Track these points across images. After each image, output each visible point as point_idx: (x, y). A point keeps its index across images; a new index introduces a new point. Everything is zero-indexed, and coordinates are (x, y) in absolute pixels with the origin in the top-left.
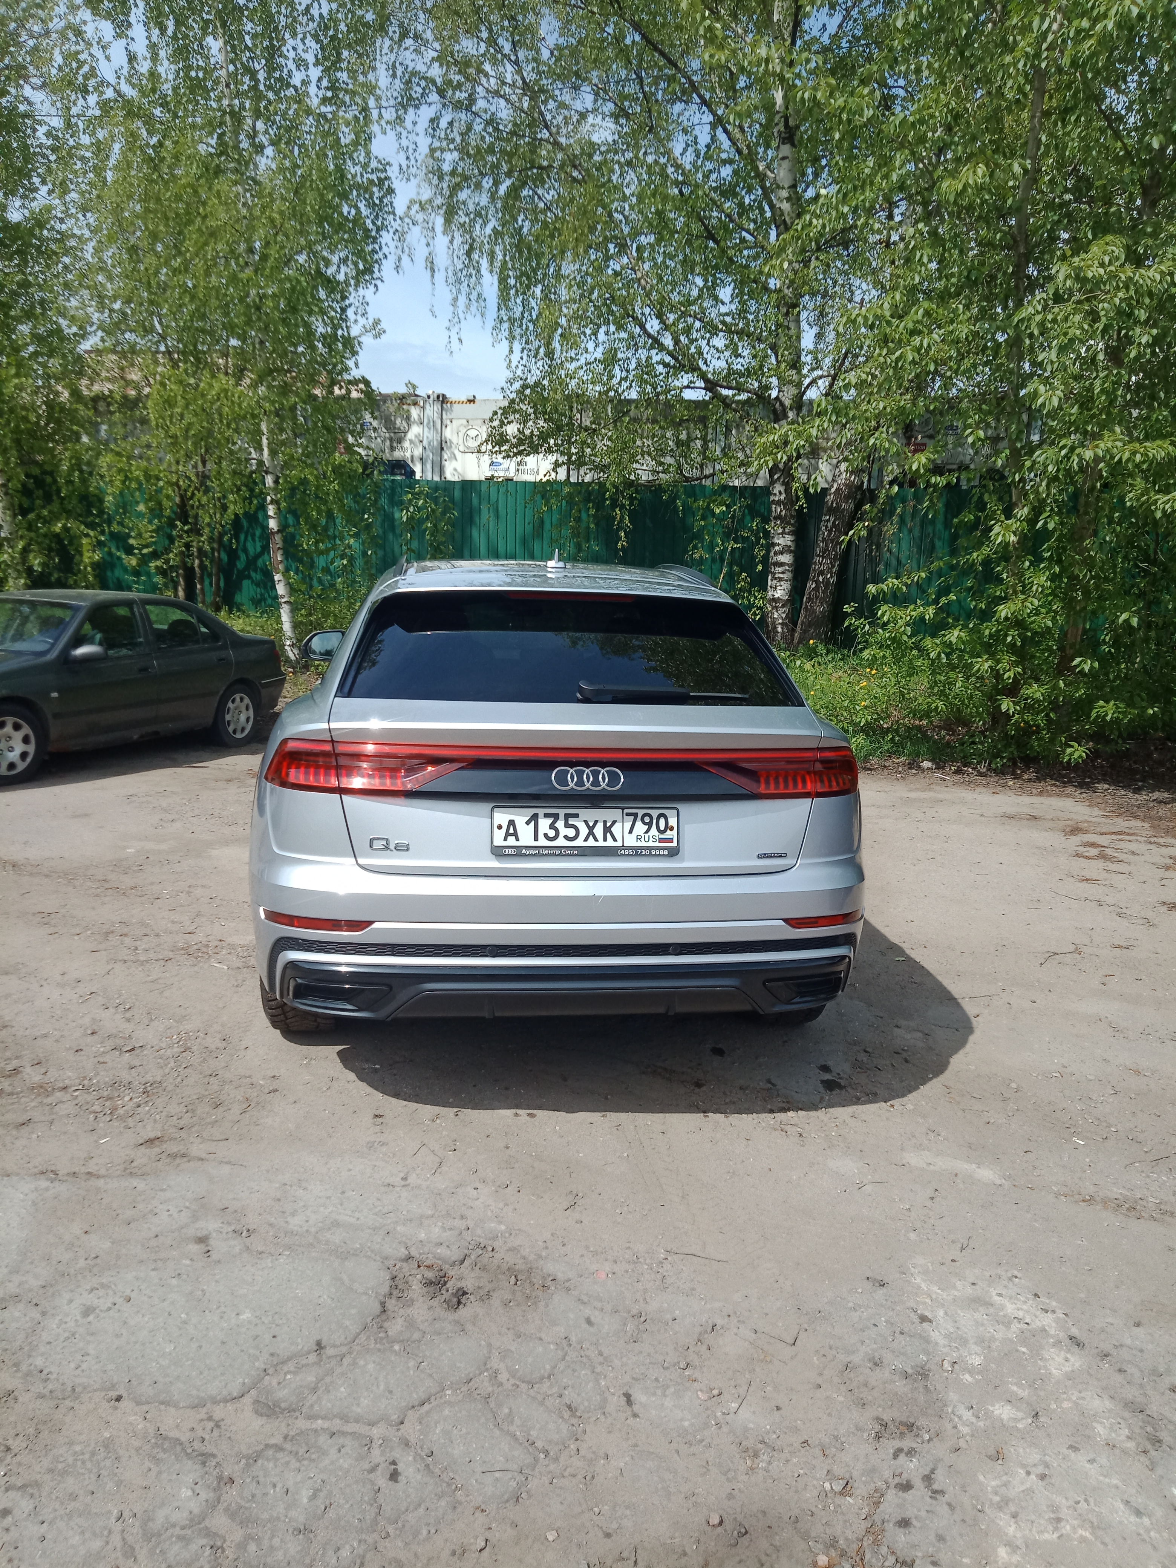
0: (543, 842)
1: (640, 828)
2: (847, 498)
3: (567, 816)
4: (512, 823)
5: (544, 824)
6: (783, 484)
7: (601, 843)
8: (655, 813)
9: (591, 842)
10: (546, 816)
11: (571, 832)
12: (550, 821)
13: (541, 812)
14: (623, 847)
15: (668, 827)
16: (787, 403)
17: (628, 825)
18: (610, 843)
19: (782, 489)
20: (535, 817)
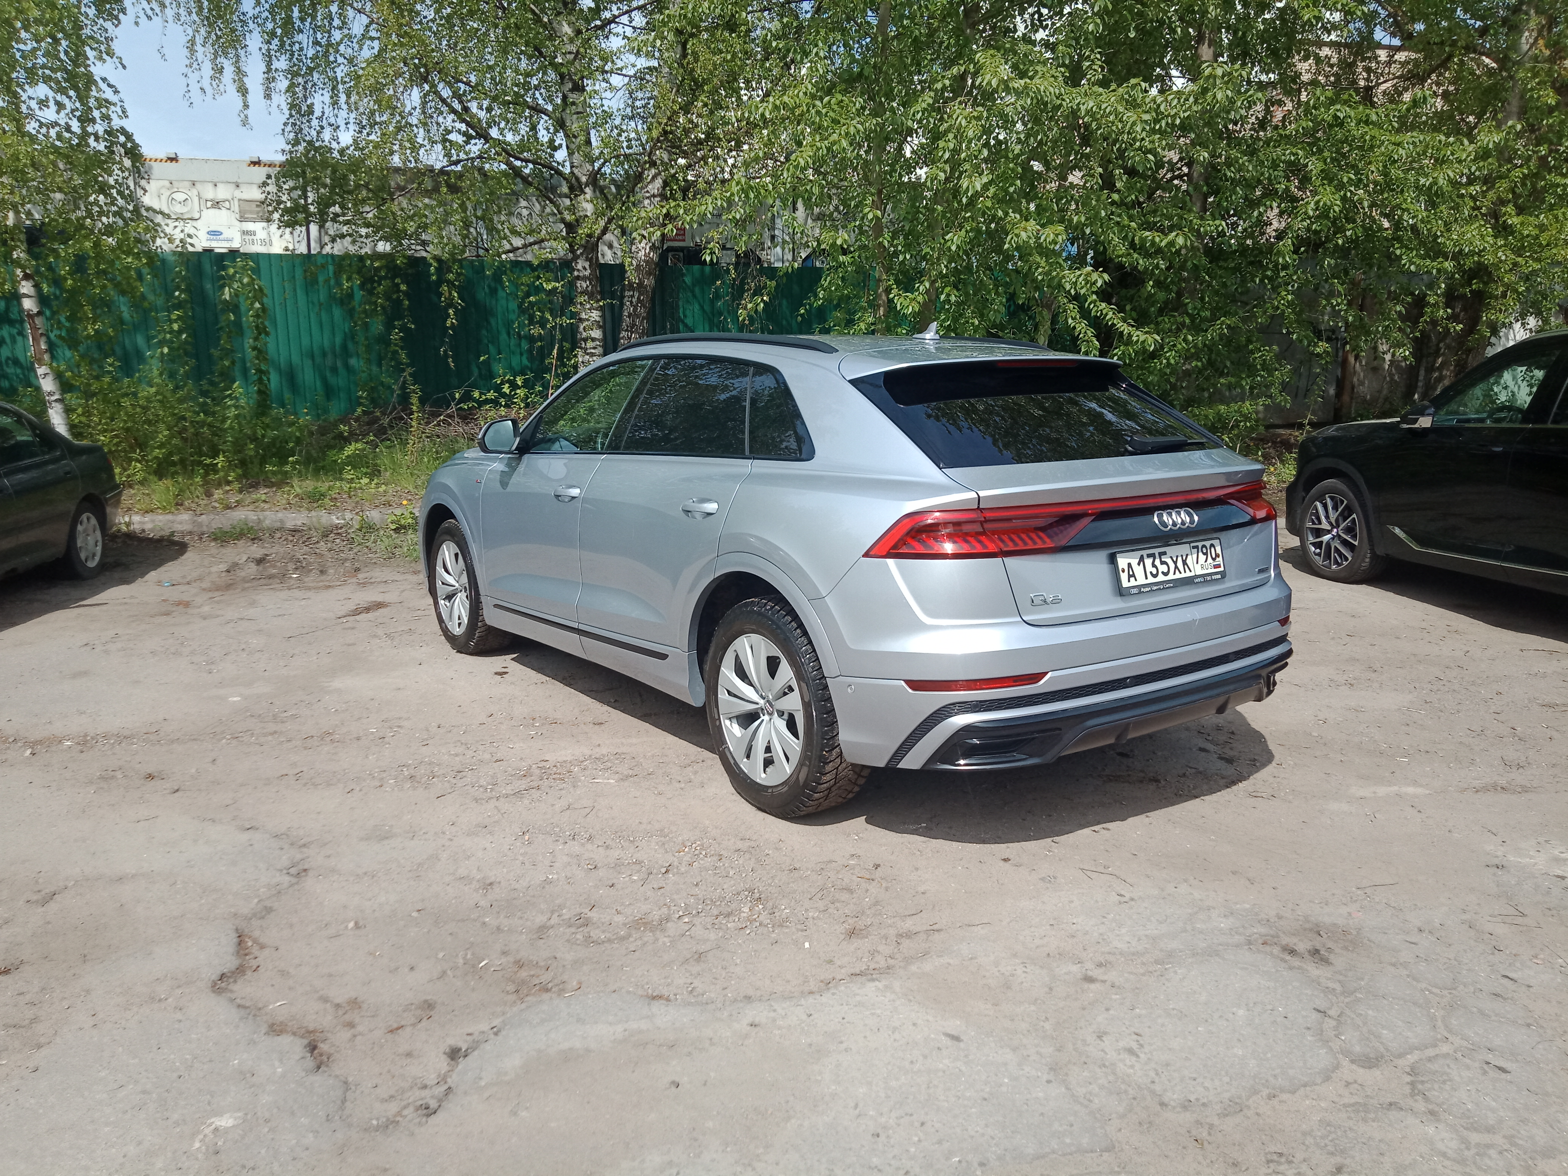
0: (1151, 580)
1: (1202, 558)
2: (649, 274)
3: (1162, 554)
4: (1129, 565)
5: (1148, 562)
6: (587, 259)
7: (1183, 575)
8: (1208, 544)
9: (1178, 576)
10: (1149, 556)
11: (1165, 569)
12: (1151, 560)
13: (1145, 553)
14: (1197, 576)
15: (1217, 556)
16: (584, 179)
17: (1195, 556)
18: (1188, 574)
19: (587, 265)
20: (1142, 559)
